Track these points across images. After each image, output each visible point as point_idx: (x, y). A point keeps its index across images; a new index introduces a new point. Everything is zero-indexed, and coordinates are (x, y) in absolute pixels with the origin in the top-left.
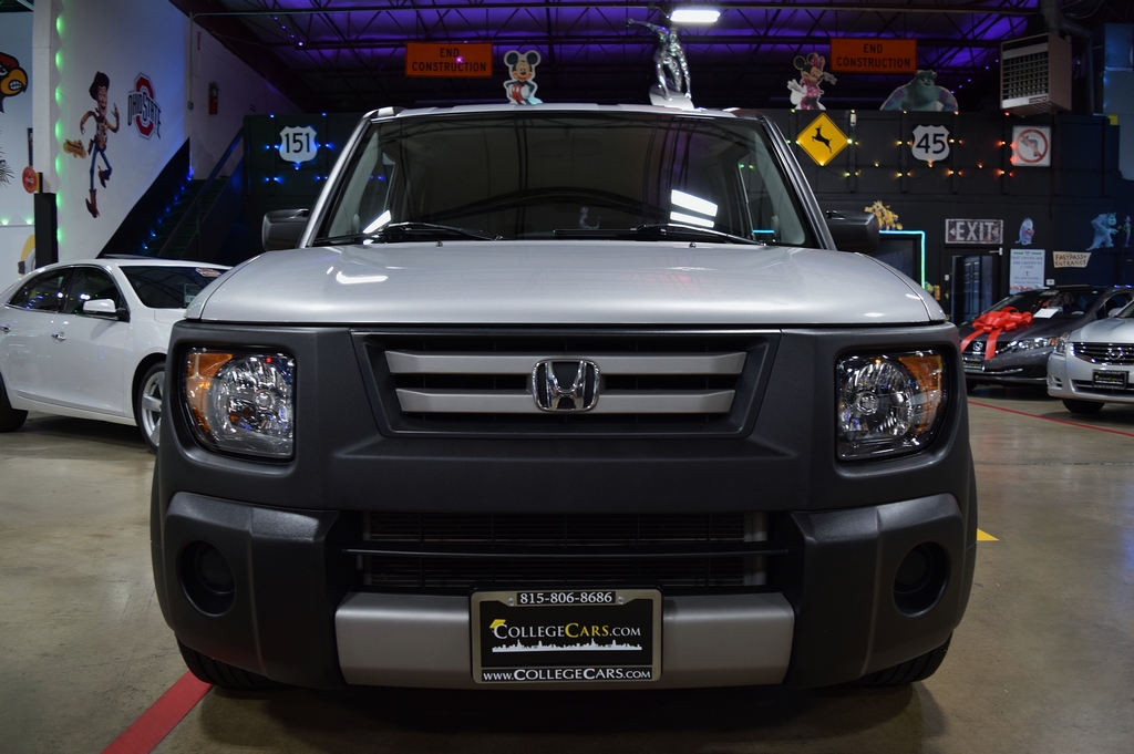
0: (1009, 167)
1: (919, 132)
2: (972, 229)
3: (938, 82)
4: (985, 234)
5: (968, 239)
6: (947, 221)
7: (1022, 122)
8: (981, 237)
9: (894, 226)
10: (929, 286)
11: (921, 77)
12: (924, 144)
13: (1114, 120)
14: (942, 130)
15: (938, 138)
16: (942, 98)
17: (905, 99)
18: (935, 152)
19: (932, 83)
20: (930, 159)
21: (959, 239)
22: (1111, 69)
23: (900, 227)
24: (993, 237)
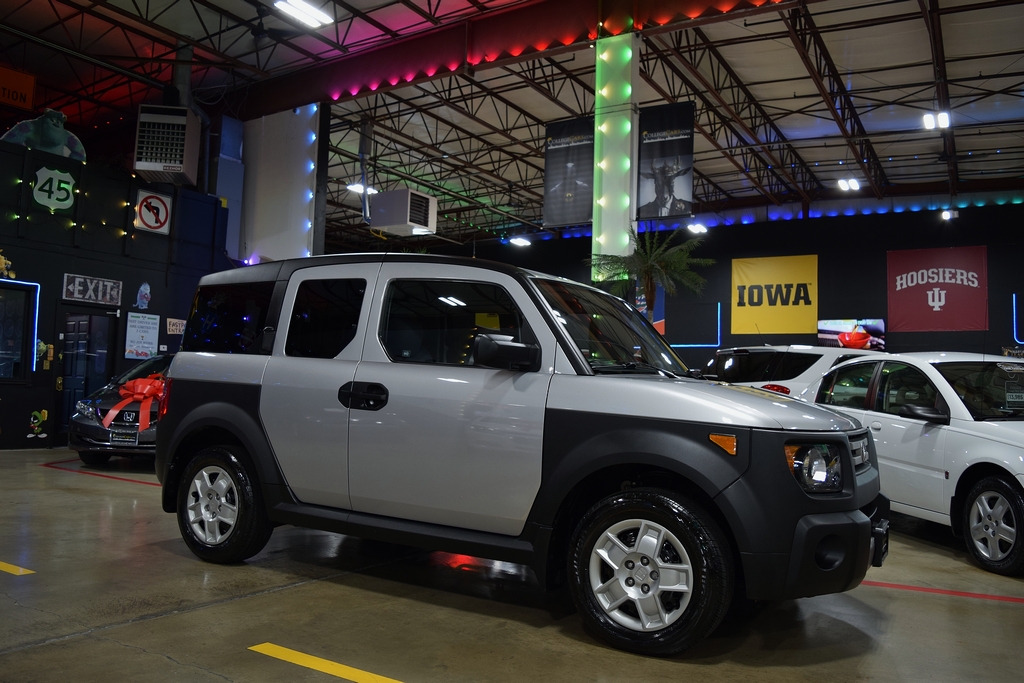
0: (131, 229)
1: (43, 174)
2: (91, 287)
3: (67, 126)
4: (104, 294)
5: (87, 297)
6: (66, 275)
7: (146, 188)
8: (100, 297)
9: (6, 273)
10: (42, 344)
11: (50, 116)
12: (47, 188)
13: (224, 204)
14: (67, 176)
15: (63, 185)
16: (71, 145)
17: (30, 135)
18: (57, 199)
19: (61, 125)
20: (53, 206)
21: (77, 296)
22: (225, 157)
23: (13, 276)
24: (112, 298)
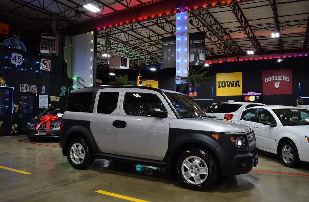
0: (39, 70)
1: (13, 55)
2: (28, 88)
3: (20, 40)
4: (32, 90)
5: (27, 91)
6: (21, 84)
7: (44, 58)
8: (31, 91)
9: (4, 84)
10: (15, 105)
11: (15, 37)
12: (15, 59)
13: (66, 61)
14: (21, 55)
15: (19, 58)
16: (21, 46)
17: (9, 43)
18: (18, 62)
19: (18, 40)
20: (17, 64)
21: (24, 90)
22: (66, 48)
23: (6, 85)
24: (34, 91)
